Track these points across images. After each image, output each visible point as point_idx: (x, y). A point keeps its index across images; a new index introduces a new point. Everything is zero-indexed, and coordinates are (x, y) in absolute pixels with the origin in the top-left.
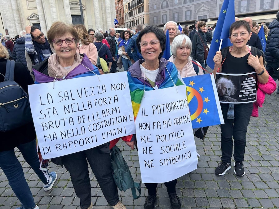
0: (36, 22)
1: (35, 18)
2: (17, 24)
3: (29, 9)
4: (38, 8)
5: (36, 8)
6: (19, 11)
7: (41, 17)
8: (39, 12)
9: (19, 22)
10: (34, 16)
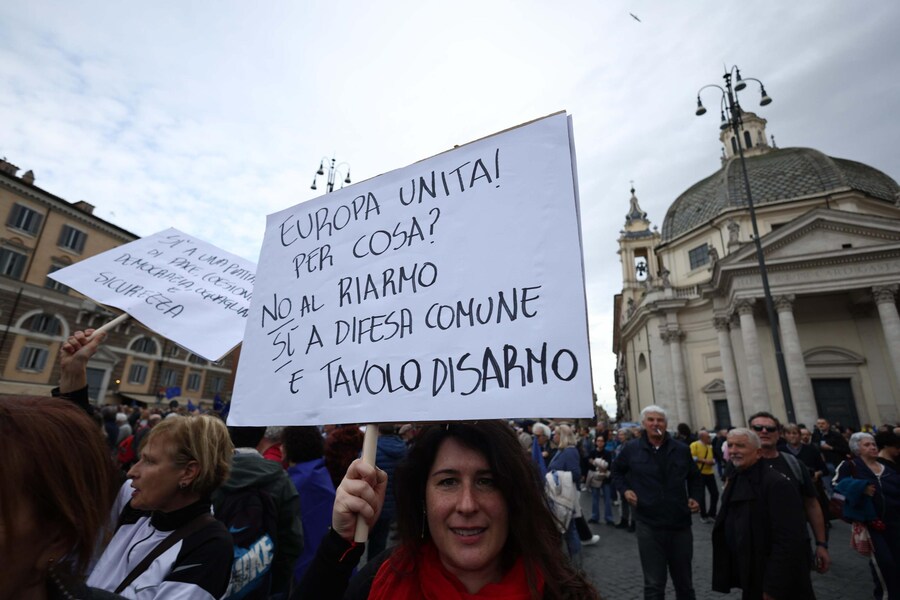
0: (719, 396)
1: (719, 388)
2: (679, 402)
3: (709, 371)
4: (724, 368)
5: (719, 369)
6: (685, 376)
7: (729, 386)
8: (727, 376)
9: (684, 397)
10: (716, 386)
